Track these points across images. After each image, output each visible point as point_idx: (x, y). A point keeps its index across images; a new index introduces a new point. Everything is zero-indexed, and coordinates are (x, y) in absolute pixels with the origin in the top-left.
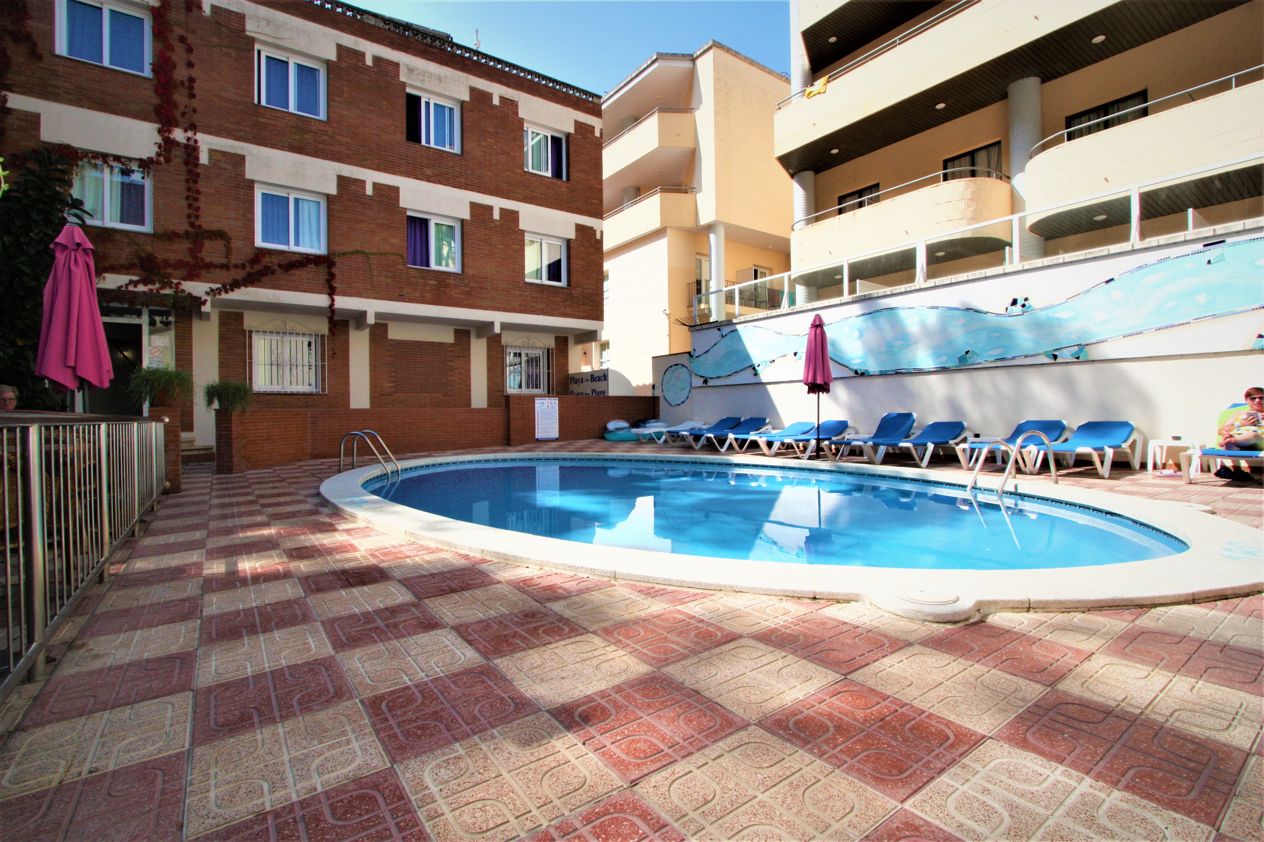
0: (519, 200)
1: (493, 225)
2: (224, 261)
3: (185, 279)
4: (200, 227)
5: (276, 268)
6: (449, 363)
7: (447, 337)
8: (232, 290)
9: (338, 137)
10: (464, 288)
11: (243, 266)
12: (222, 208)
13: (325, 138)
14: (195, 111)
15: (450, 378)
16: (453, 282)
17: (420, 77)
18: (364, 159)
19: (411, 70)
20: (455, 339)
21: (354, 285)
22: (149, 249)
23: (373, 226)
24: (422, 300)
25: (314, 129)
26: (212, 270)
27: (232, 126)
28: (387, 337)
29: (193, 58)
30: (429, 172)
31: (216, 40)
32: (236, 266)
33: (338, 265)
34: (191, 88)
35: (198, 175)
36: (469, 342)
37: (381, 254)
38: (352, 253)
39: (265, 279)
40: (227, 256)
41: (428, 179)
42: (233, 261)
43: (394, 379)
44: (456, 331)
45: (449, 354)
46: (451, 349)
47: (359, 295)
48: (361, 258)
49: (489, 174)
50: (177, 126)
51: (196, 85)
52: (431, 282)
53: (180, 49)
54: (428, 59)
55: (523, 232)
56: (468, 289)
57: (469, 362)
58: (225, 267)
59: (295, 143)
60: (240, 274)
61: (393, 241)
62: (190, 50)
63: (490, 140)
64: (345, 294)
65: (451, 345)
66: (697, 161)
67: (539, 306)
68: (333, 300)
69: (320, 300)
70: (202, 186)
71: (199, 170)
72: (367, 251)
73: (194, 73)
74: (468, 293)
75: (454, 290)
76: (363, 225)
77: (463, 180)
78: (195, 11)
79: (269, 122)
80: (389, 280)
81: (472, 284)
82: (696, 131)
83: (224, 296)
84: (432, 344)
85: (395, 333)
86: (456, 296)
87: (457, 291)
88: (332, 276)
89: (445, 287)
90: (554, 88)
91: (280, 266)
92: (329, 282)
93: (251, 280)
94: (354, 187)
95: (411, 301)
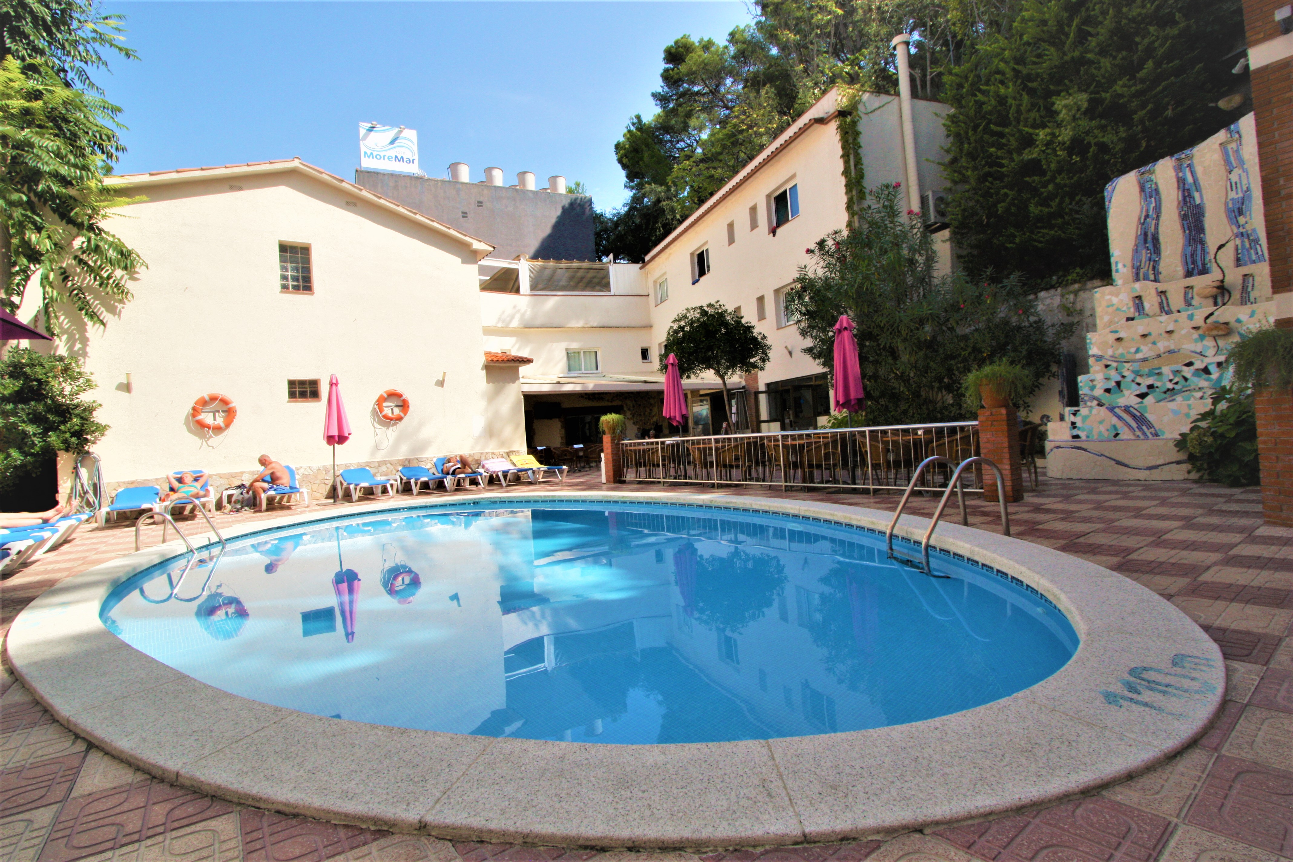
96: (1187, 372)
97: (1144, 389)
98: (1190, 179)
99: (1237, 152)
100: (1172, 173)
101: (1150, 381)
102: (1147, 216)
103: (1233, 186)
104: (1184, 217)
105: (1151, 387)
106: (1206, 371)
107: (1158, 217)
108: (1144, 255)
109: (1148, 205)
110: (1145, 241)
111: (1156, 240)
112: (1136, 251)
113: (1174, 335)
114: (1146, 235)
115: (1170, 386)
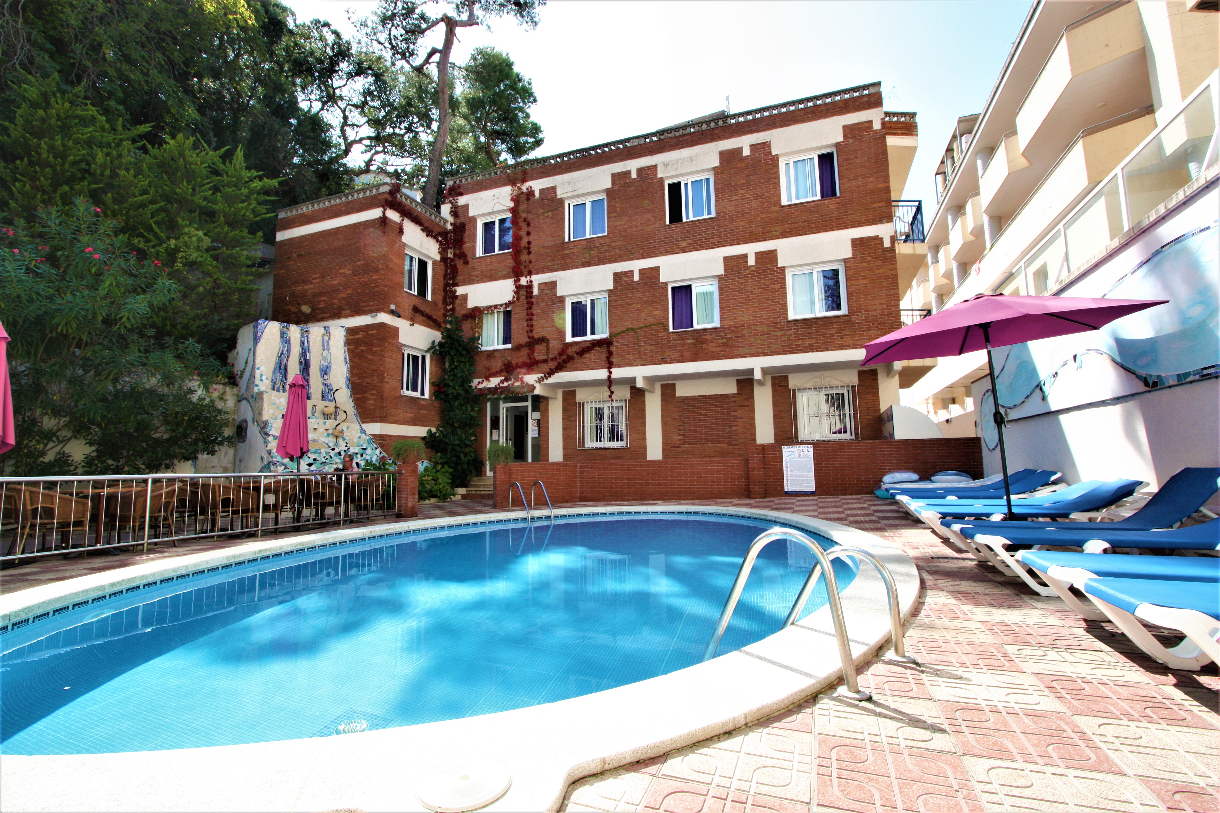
0: (777, 238)
1: (748, 272)
2: (545, 357)
3: (525, 374)
4: (533, 337)
5: (575, 355)
6: (733, 414)
7: (730, 388)
8: (550, 376)
9: (613, 244)
10: (720, 341)
11: (555, 359)
12: (544, 321)
13: (605, 248)
14: (530, 262)
15: (734, 428)
16: (708, 337)
17: (674, 167)
18: (632, 254)
19: (666, 165)
20: (738, 390)
21: (627, 357)
22: (509, 358)
23: (639, 305)
24: (682, 360)
25: (597, 245)
26: (540, 365)
27: (549, 264)
28: (675, 395)
29: (530, 229)
30: (684, 244)
31: (542, 211)
32: (552, 359)
33: (615, 343)
34: (529, 248)
35: (532, 303)
36: (753, 390)
37: (646, 327)
38: (623, 332)
39: (568, 365)
40: (548, 354)
41: (684, 250)
42: (551, 356)
43: (681, 432)
44: (739, 381)
45: (732, 404)
46: (733, 399)
47: (631, 364)
48: (631, 334)
49: (742, 223)
50: (522, 276)
51: (531, 246)
52: (689, 341)
53: (523, 225)
54: (680, 148)
55: (783, 269)
56: (725, 341)
57: (753, 410)
58: (545, 361)
59: (586, 260)
60: (553, 365)
61: (655, 313)
62: (528, 224)
63: (742, 192)
64: (620, 366)
65: (734, 395)
66: (1149, 63)
67: (807, 342)
68: (610, 373)
69: (601, 374)
70: (536, 310)
71: (533, 300)
72: (636, 327)
73: (531, 238)
74: (725, 344)
75: (711, 345)
76: (633, 306)
77: (716, 240)
78: (532, 199)
79: (571, 251)
80: (653, 347)
81: (728, 336)
82: (1141, 23)
83: (546, 382)
84: (716, 397)
85: (682, 391)
86: (714, 349)
87: (714, 344)
88: (610, 353)
89: (702, 343)
90: (815, 106)
91: (577, 353)
92: (608, 358)
93: (560, 368)
94: (624, 279)
95: (671, 362)
96: (332, 453)
97: (312, 461)
98: (306, 344)
99: (328, 342)
100: (298, 335)
101: (314, 456)
102: (282, 354)
103: (324, 358)
104: (301, 364)
105: (315, 460)
106: (340, 454)
107: (288, 357)
108: (279, 376)
109: (284, 347)
110: (280, 369)
111: (286, 369)
112: (274, 372)
113: (317, 431)
114: (281, 364)
115: (324, 460)
